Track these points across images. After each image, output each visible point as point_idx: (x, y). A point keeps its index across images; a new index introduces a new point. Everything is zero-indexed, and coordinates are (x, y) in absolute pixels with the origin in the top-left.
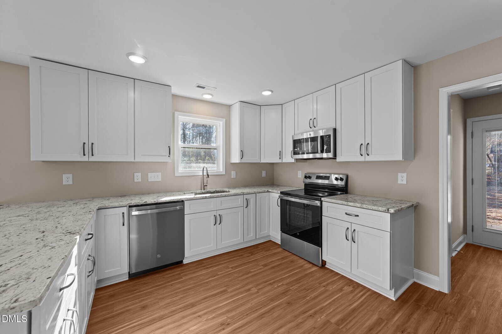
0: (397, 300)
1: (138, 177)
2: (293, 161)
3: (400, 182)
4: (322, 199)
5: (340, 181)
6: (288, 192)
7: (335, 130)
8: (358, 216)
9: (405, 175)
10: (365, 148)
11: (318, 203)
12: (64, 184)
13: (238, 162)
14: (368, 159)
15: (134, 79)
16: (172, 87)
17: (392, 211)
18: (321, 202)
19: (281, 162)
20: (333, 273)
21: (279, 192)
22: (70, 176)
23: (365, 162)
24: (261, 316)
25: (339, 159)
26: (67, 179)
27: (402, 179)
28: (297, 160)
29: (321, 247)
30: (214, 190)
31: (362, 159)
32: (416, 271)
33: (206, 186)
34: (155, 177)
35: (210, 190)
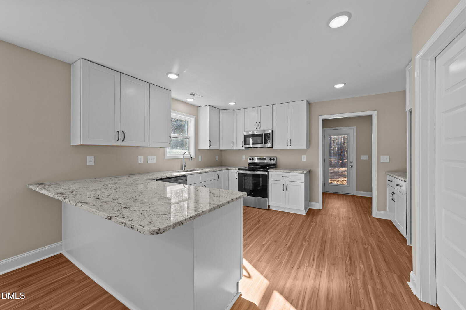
0: (306, 215)
1: (141, 160)
2: (243, 148)
3: (303, 160)
4: (269, 170)
5: (273, 161)
6: (244, 168)
7: (272, 131)
8: (289, 177)
9: (305, 156)
10: (289, 142)
11: (266, 173)
12: (87, 165)
13: (207, 149)
14: (291, 148)
15: (149, 83)
16: (172, 91)
17: (305, 172)
18: (268, 171)
19: (233, 149)
20: (278, 212)
21: (237, 169)
22: (93, 158)
23: (289, 149)
24: (256, 230)
25: (274, 148)
26: (90, 161)
27: (304, 158)
28: (246, 148)
29: (268, 198)
30: (191, 169)
31: (287, 148)
32: (310, 203)
33: (186, 166)
34: (152, 160)
35: (189, 169)
